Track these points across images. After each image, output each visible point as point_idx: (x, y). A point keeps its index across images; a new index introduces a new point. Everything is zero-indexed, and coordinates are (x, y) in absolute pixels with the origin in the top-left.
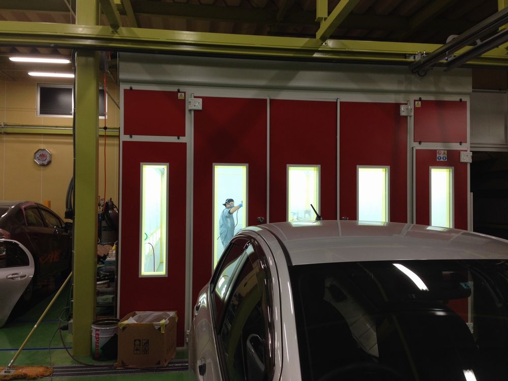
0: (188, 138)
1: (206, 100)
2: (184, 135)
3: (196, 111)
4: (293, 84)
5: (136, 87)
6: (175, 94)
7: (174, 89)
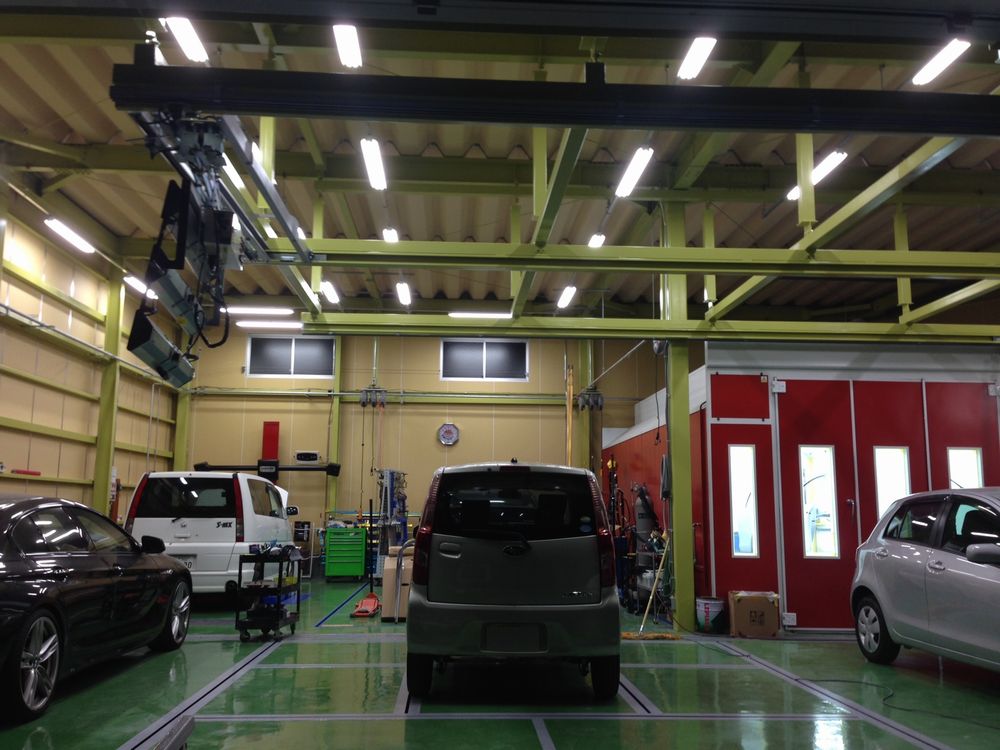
0: (773, 420)
1: (789, 383)
2: (768, 417)
3: (779, 394)
4: (875, 365)
5: (722, 372)
6: (758, 378)
7: (756, 373)
